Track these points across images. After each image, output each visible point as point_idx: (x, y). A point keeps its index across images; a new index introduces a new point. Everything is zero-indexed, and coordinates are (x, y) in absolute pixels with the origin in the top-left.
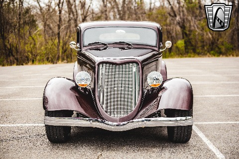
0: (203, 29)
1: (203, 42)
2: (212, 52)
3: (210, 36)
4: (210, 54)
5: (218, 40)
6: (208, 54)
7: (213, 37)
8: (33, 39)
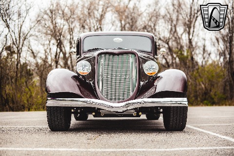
0: (196, 79)
1: (196, 92)
2: (205, 102)
3: (203, 86)
4: (203, 104)
5: (211, 91)
6: (201, 104)
7: (205, 87)
8: (29, 90)
